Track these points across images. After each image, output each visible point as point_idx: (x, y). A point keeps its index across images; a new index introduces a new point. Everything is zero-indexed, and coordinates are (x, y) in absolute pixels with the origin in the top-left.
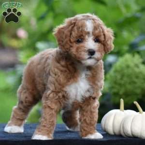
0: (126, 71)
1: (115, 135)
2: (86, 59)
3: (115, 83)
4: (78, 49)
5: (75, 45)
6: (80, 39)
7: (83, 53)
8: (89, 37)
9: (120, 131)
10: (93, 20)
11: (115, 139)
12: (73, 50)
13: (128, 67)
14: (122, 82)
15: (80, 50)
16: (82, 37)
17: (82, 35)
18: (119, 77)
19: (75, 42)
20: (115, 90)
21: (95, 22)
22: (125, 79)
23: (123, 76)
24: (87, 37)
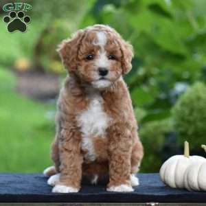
0: (196, 104)
1: (178, 188)
2: (97, 80)
3: (183, 119)
4: (86, 67)
5: (84, 63)
6: (91, 56)
7: (93, 72)
9: (184, 182)
10: (107, 31)
11: (176, 193)
12: (81, 70)
13: (199, 99)
14: (191, 118)
15: (88, 69)
16: (93, 53)
17: (93, 51)
18: (187, 112)
19: (84, 59)
20: (182, 129)
21: (109, 35)
22: (195, 114)
23: (192, 110)
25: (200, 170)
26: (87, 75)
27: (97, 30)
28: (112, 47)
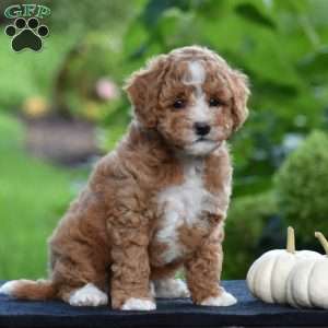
1: (276, 304)
3: (291, 193)
4: (174, 122)
8: (196, 95)
9: (286, 294)
10: (205, 59)
14: (306, 191)
15: (178, 124)
19: (169, 107)
20: (291, 209)
21: (209, 65)
22: (312, 184)
24: (193, 96)
25: (312, 272)
26: (175, 135)
27: (189, 59)
28: (214, 84)
